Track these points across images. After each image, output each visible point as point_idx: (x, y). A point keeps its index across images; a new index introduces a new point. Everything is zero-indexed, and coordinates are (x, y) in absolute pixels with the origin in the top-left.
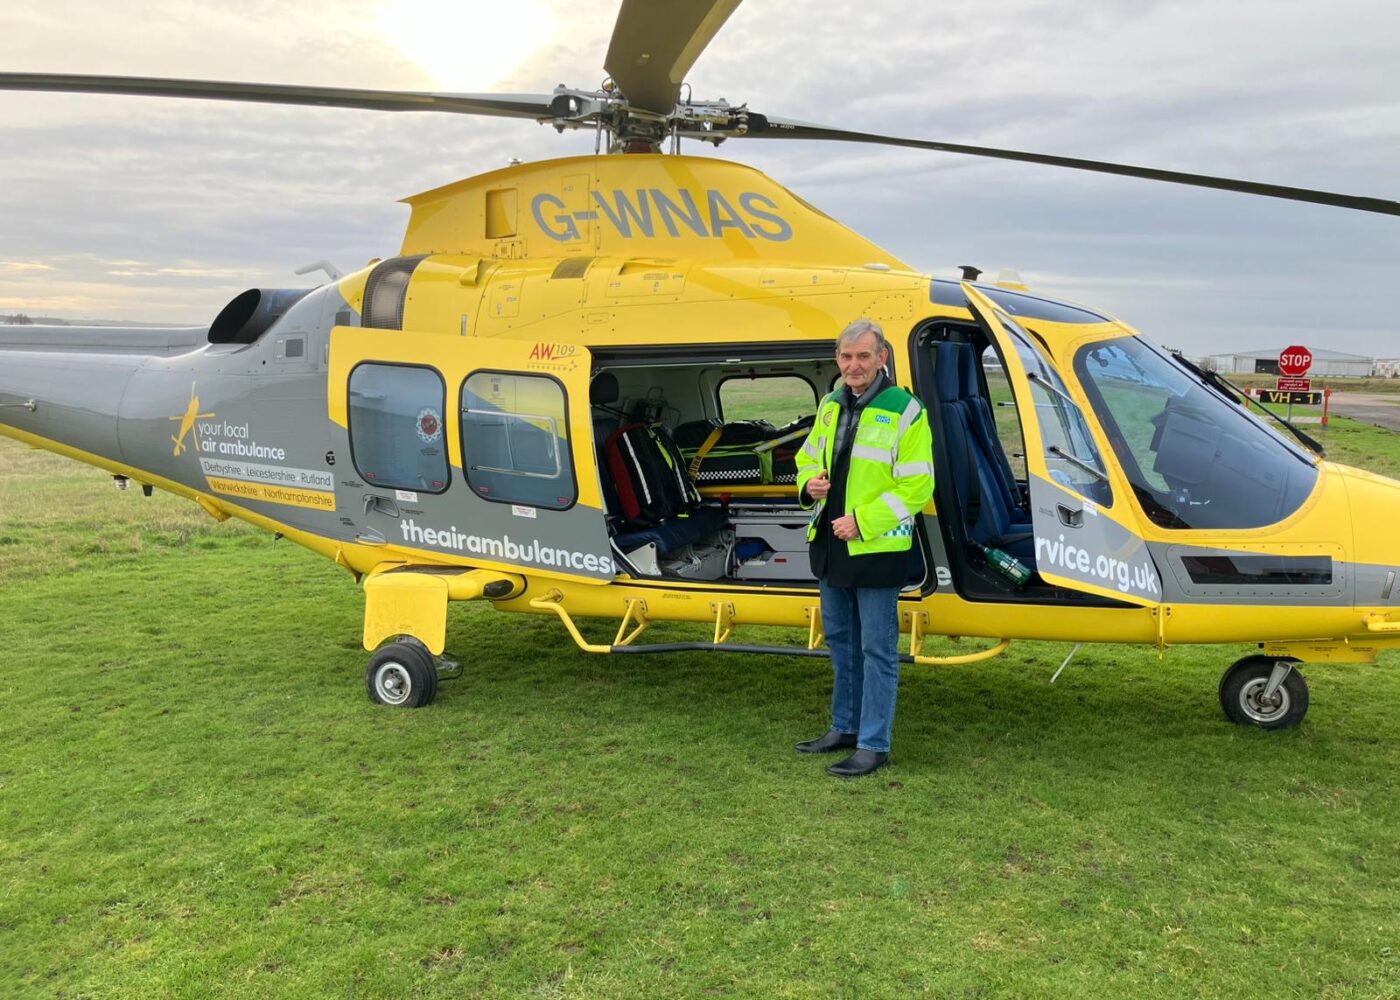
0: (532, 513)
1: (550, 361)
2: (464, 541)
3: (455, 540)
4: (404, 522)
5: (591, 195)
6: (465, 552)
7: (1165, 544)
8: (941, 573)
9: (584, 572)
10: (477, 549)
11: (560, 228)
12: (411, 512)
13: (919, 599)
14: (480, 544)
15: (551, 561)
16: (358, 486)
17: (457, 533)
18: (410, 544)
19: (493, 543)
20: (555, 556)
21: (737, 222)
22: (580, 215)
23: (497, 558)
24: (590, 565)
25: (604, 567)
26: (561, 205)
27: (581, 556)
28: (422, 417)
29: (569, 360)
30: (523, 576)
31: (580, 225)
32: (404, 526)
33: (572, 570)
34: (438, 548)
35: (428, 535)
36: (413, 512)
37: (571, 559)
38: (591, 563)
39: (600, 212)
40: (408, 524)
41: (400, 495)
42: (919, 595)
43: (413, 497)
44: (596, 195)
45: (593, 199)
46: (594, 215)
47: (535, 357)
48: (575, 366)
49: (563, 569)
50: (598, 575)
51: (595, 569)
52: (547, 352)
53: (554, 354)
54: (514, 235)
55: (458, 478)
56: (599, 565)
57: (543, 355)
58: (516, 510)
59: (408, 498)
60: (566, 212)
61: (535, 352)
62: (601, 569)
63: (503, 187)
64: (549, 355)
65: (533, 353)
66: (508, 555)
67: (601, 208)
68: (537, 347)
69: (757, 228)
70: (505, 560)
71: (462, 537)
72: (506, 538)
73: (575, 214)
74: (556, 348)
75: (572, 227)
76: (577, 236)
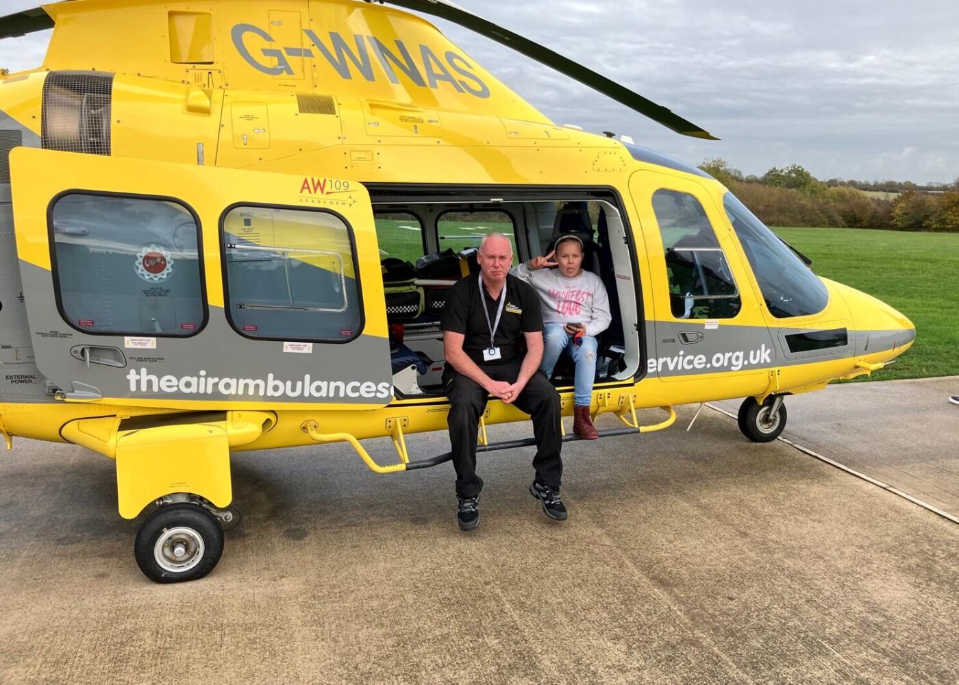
0: (308, 348)
1: (324, 196)
2: (216, 385)
3: (202, 383)
4: (133, 372)
5: (304, 33)
6: (217, 395)
7: (777, 328)
8: (651, 363)
9: (361, 400)
10: (232, 391)
11: (271, 62)
12: (143, 359)
13: (632, 385)
14: (235, 386)
15: (323, 393)
16: (64, 336)
17: (206, 377)
18: (138, 395)
19: (252, 383)
20: (327, 388)
21: (447, 77)
22: (291, 51)
23: (256, 397)
24: (367, 392)
25: (382, 393)
26: (268, 38)
27: (358, 384)
28: (143, 254)
29: (347, 195)
30: (273, 411)
31: (292, 61)
32: (132, 376)
33: (347, 399)
34: (179, 395)
35: (167, 383)
36: (146, 359)
37: (346, 389)
38: (369, 390)
39: (315, 50)
40: (138, 373)
41: (129, 342)
42: (632, 382)
43: (151, 343)
44: (310, 34)
45: (305, 35)
46: (308, 53)
47: (306, 191)
48: (354, 202)
49: (336, 399)
50: (375, 400)
51: (372, 395)
52: (319, 186)
53: (327, 188)
54: (212, 63)
55: (218, 320)
56: (377, 391)
57: (315, 190)
58: (288, 347)
59: (144, 344)
60: (274, 46)
61: (305, 186)
62: (379, 395)
63: (190, 10)
64: (322, 190)
65: (303, 188)
66: (270, 393)
67: (315, 46)
68: (306, 181)
69: (463, 83)
70: (266, 398)
71: (211, 381)
72: (271, 376)
73: (286, 49)
74: (328, 183)
75: (282, 61)
76: (290, 72)
